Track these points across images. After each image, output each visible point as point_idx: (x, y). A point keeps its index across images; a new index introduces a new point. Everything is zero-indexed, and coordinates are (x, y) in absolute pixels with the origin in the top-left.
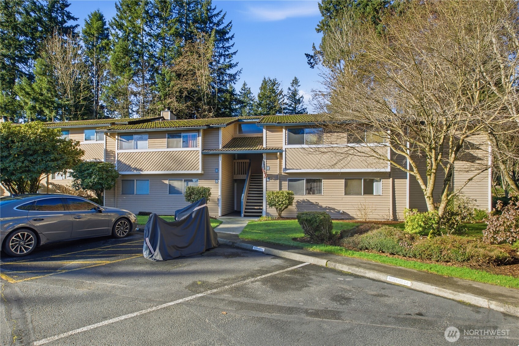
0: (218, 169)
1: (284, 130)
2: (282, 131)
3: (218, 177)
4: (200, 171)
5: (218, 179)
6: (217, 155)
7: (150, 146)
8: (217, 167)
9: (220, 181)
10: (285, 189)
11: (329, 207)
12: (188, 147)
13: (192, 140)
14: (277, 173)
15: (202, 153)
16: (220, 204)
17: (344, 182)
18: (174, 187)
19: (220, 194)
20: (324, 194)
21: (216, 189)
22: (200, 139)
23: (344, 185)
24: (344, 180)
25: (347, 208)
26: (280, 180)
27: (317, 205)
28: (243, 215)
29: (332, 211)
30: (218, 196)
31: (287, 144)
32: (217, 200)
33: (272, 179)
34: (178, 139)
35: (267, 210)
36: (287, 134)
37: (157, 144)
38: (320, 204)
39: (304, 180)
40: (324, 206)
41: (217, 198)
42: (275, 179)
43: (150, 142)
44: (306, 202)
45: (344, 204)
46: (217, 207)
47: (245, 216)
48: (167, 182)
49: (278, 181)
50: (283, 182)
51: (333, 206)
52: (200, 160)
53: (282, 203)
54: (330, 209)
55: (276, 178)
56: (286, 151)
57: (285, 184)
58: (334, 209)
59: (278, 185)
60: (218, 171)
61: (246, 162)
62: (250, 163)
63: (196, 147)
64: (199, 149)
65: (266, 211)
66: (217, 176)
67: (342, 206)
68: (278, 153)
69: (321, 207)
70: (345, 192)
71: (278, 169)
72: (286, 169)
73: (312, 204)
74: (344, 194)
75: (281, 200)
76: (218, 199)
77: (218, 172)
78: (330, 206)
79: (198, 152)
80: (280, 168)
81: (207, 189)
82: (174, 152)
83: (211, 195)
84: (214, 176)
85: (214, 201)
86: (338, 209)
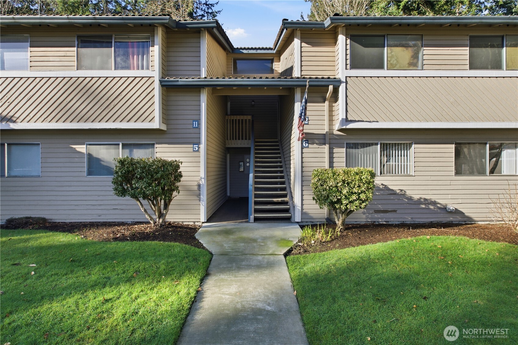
0: (199, 121)
1: (341, 38)
2: (335, 41)
3: (199, 138)
4: (156, 124)
5: (199, 143)
6: (196, 88)
7: (33, 64)
8: (196, 117)
9: (202, 146)
10: (340, 163)
11: (425, 199)
12: (128, 68)
13: (138, 55)
14: (325, 130)
15: (161, 82)
16: (204, 196)
17: (453, 150)
18: (98, 160)
19: (202, 174)
20: (417, 173)
21: (195, 164)
22: (155, 51)
23: (453, 155)
24: (453, 146)
25: (460, 201)
26: (330, 144)
27: (403, 194)
28: (252, 217)
29: (432, 207)
30: (197, 179)
31: (348, 66)
32: (196, 188)
33: (313, 144)
34: (105, 50)
35: (304, 207)
36: (348, 47)
37: (51, 59)
38: (409, 193)
39: (377, 144)
40: (416, 197)
41: (196, 183)
42: (320, 144)
43: (34, 54)
44: (381, 190)
45: (454, 192)
46: (197, 202)
47: (256, 220)
48: (82, 148)
49: (327, 147)
50: (336, 150)
51: (433, 198)
52: (157, 99)
53: (359, 199)
54: (427, 202)
55: (322, 141)
56: (346, 82)
57: (340, 153)
58: (434, 203)
59: (327, 155)
60: (199, 124)
61: (246, 120)
62: (253, 121)
63: (148, 69)
64: (155, 72)
65: (302, 209)
66: (196, 136)
67: (450, 196)
68: (331, 88)
69: (410, 199)
70: (456, 169)
71: (326, 122)
72: (347, 121)
73: (393, 193)
74: (453, 173)
75: (355, 190)
76: (199, 186)
77: (199, 128)
78: (427, 197)
79: (151, 80)
80: (331, 120)
81: (171, 164)
82: (94, 80)
83: (182, 179)
84: (188, 136)
85: (188, 190)
86: (443, 202)
